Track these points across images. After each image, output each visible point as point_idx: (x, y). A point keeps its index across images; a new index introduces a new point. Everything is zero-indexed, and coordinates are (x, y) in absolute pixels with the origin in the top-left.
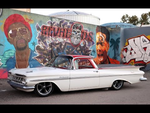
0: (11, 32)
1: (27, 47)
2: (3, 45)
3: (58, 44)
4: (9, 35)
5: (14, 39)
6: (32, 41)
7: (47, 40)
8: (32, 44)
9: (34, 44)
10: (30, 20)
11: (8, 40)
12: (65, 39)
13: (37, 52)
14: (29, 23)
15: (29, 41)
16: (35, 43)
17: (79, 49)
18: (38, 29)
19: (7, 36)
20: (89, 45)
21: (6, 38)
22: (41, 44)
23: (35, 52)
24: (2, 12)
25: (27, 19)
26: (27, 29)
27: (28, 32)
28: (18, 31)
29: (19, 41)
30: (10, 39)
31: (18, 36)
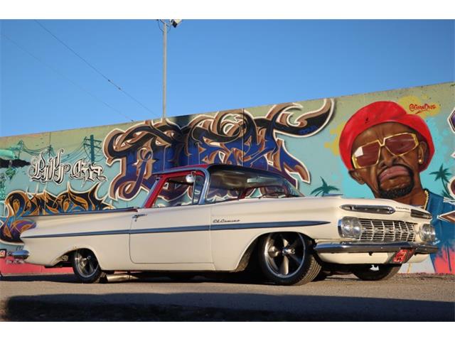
0: (359, 152)
1: (416, 186)
2: (337, 189)
4: (354, 160)
5: (369, 169)
6: (434, 166)
8: (435, 176)
9: (442, 174)
10: (426, 107)
11: (351, 173)
14: (423, 116)
15: (423, 167)
16: (449, 171)
19: (348, 162)
21: (345, 170)
23: (446, 200)
24: (335, 108)
25: (412, 107)
26: (414, 135)
27: (417, 144)
28: (382, 147)
29: (387, 173)
30: (356, 170)
31: (381, 158)
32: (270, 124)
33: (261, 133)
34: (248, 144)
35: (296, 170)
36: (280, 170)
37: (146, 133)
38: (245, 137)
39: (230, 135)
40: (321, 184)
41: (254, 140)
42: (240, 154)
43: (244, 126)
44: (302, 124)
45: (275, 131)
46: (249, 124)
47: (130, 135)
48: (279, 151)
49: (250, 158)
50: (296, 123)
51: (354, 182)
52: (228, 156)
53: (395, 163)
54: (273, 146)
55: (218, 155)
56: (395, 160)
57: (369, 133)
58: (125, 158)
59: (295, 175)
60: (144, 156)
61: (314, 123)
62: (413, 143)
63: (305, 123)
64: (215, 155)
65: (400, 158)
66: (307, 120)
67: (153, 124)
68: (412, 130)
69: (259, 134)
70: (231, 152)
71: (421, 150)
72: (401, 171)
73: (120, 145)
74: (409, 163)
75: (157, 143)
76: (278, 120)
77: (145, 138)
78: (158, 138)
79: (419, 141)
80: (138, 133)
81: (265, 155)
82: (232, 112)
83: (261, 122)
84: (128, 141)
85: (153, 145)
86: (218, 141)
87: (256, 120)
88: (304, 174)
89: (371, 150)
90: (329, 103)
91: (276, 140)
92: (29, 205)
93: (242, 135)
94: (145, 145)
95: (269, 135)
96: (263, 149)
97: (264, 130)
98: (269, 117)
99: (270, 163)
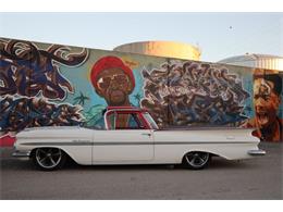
0: (101, 80)
3: (180, 97)
4: (98, 84)
5: (106, 90)
6: (134, 93)
7: (160, 92)
8: (135, 97)
9: (138, 97)
10: (132, 64)
11: (97, 91)
12: (193, 90)
15: (130, 92)
16: (141, 96)
17: (219, 104)
18: (146, 75)
20: (239, 99)
21: (93, 89)
22: (150, 97)
24: (89, 54)
25: (127, 62)
26: (127, 77)
27: (128, 81)
28: (112, 80)
29: (114, 93)
30: (99, 90)
31: (112, 86)
32: (50, 56)
33: (43, 60)
34: (34, 64)
35: (66, 85)
36: (55, 84)
38: (32, 60)
40: (80, 95)
43: (31, 53)
45: (53, 60)
48: (55, 73)
50: (66, 58)
51: (98, 97)
52: (19, 70)
56: (118, 87)
57: (106, 71)
59: (65, 88)
62: (126, 80)
63: (72, 59)
64: (8, 68)
69: (41, 60)
70: (21, 68)
76: (55, 54)
81: (46, 74)
82: (22, 41)
86: (11, 59)
87: (40, 51)
88: (70, 87)
90: (86, 50)
91: (53, 66)
93: (29, 58)
96: (45, 69)
97: (46, 58)
98: (49, 50)
99: (49, 79)
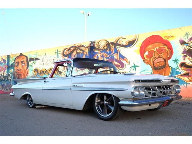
0: (147, 53)
1: (167, 65)
2: (139, 67)
4: (145, 56)
5: (150, 59)
6: (173, 58)
8: (174, 61)
9: (176, 61)
10: (170, 37)
11: (144, 61)
13: (182, 69)
15: (169, 58)
16: (178, 60)
18: (183, 43)
19: (143, 57)
22: (188, 60)
23: (178, 70)
24: (138, 38)
25: (166, 37)
26: (166, 47)
27: (167, 50)
28: (155, 51)
29: (156, 61)
30: (145, 60)
31: (154, 55)
32: (115, 44)
33: (112, 47)
34: (108, 51)
35: (125, 60)
36: (119, 60)
37: (74, 48)
38: (107, 49)
39: (102, 48)
40: (133, 65)
41: (110, 50)
42: (105, 55)
43: (106, 45)
44: (126, 44)
45: (117, 46)
46: (108, 44)
47: (69, 49)
48: (119, 53)
49: (109, 56)
50: (124, 44)
52: (101, 55)
53: (159, 57)
54: (116, 51)
55: (98, 55)
56: (159, 56)
57: (150, 46)
58: (68, 57)
59: (124, 62)
60: (74, 56)
61: (131, 43)
62: (166, 50)
63: (128, 43)
64: (97, 55)
65: (161, 55)
66: (128, 42)
67: (77, 45)
68: (165, 45)
69: (111, 47)
70: (102, 54)
71: (169, 53)
72: (162, 60)
73: (66, 53)
74: (164, 57)
75: (78, 52)
76: (118, 43)
77: (74, 50)
78: (78, 50)
79: (168, 49)
80: (72, 48)
81: (114, 55)
82: (102, 40)
83: (112, 43)
84: (69, 51)
85: (77, 52)
86: (98, 50)
87: (111, 43)
88: (127, 61)
89: (151, 53)
90: (136, 36)
91: (117, 49)
92: (40, 72)
93: (106, 48)
94: (74, 52)
95: (115, 48)
96: (113, 53)
97: (114, 46)
98: (115, 41)
99: (115, 57)
